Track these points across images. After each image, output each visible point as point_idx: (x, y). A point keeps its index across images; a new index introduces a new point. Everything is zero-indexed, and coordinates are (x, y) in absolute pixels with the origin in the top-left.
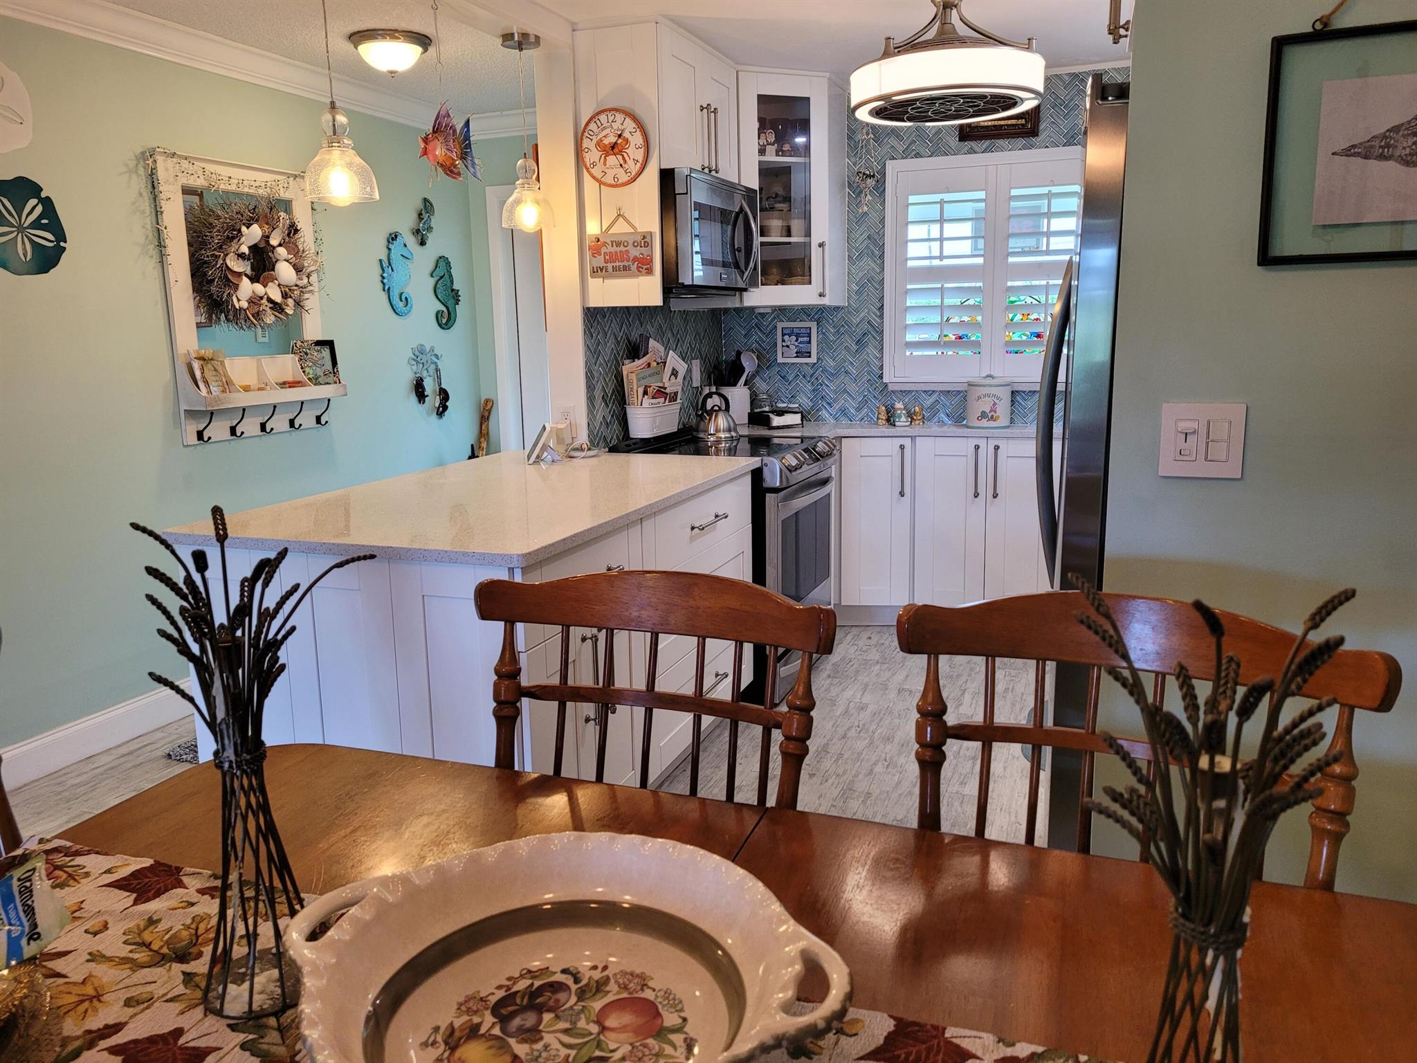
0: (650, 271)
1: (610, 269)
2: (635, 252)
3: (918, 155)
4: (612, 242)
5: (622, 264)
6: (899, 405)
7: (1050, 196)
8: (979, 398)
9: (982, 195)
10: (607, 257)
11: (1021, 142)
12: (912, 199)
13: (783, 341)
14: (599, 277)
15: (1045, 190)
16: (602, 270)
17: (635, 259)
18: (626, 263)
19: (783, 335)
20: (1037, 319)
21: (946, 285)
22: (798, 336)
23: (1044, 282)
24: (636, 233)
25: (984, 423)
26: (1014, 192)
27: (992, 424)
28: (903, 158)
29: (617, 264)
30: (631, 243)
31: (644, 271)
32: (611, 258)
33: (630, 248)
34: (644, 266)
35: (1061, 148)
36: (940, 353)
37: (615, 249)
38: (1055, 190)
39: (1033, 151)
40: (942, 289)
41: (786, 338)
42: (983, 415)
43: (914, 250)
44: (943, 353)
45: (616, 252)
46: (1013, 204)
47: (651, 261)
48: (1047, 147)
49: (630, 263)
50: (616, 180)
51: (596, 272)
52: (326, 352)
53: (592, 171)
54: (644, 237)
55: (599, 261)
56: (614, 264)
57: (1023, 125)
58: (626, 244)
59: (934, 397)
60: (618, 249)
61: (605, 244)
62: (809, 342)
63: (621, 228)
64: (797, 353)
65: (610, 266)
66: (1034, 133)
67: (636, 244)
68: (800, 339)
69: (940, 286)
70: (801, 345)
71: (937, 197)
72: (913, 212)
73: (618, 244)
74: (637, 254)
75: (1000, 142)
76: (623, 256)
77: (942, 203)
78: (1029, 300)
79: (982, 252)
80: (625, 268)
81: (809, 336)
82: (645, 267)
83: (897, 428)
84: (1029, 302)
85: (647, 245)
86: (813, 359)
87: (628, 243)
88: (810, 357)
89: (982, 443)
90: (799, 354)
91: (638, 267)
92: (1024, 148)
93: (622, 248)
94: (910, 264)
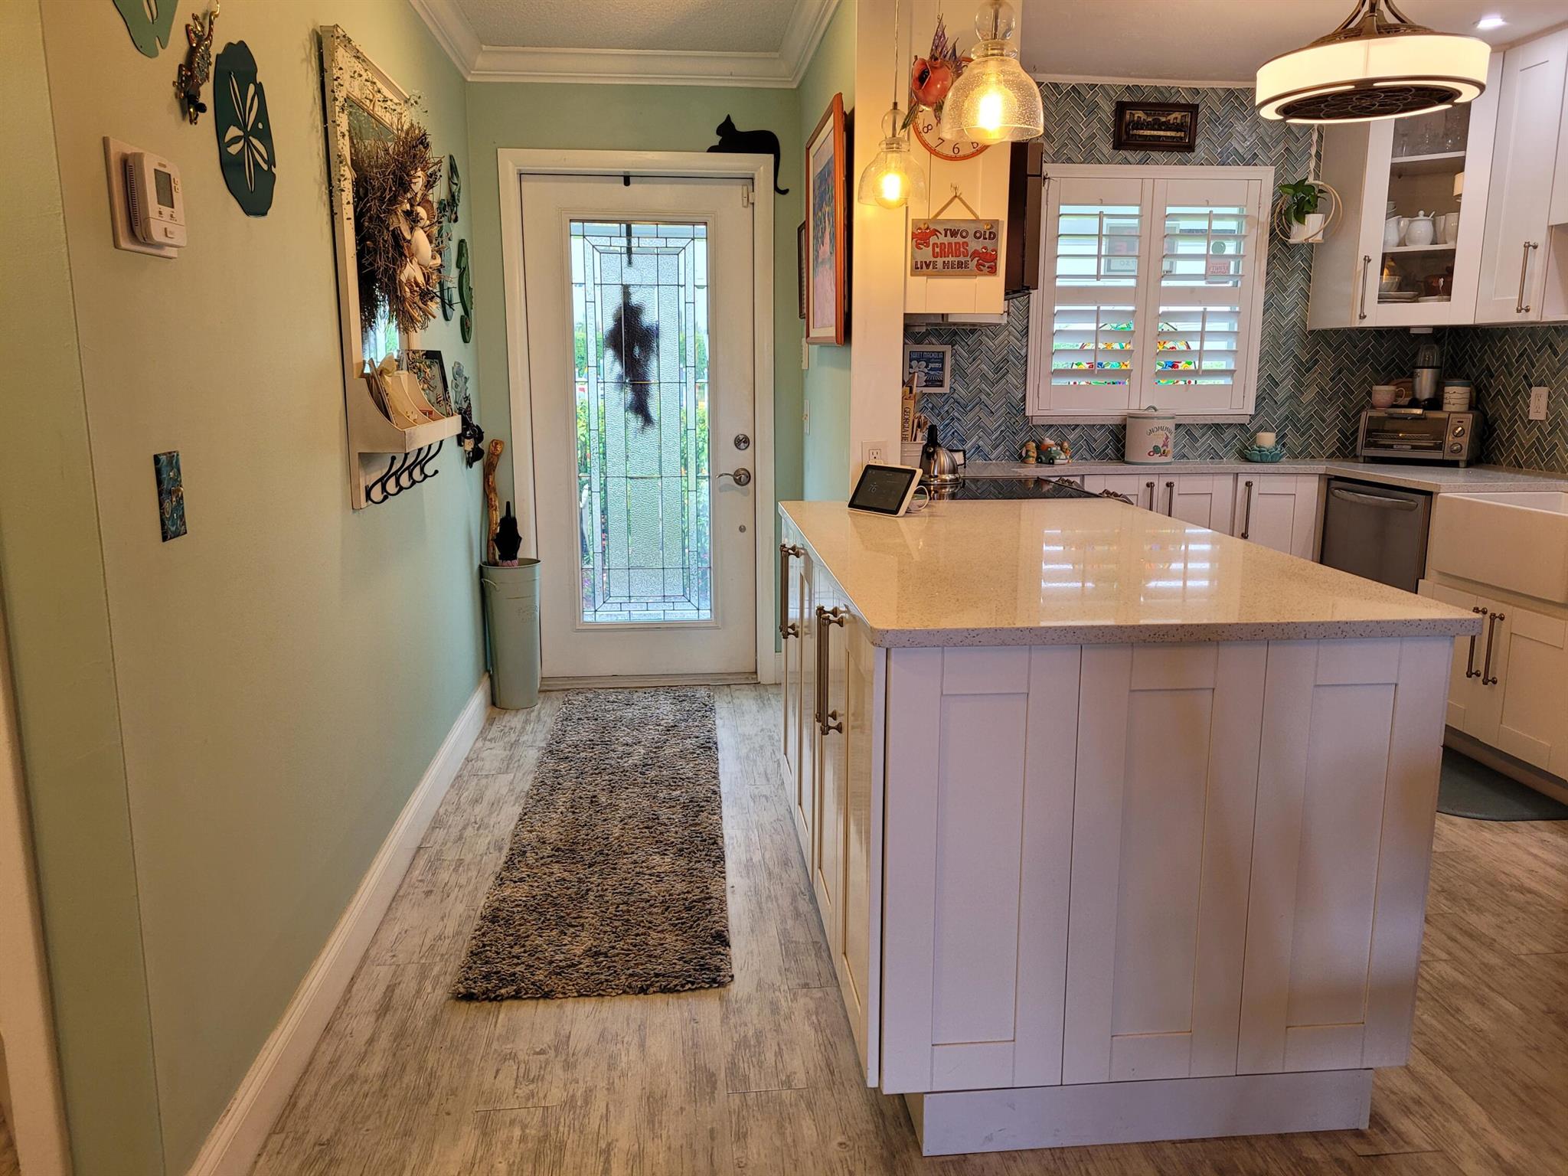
0: (993, 271)
1: (940, 265)
2: (975, 245)
3: (1070, 160)
4: (946, 231)
5: (956, 259)
6: (1049, 442)
7: (1210, 217)
8: (1151, 431)
9: (1135, 210)
10: (937, 250)
11: (1177, 156)
12: (1063, 209)
13: (911, 367)
14: (924, 275)
15: (1206, 210)
16: (928, 266)
17: (975, 253)
18: (962, 259)
19: (911, 361)
20: (1173, 348)
21: (1102, 308)
22: (928, 361)
23: (1200, 309)
24: (977, 221)
25: (1157, 458)
26: (1170, 210)
27: (1164, 459)
28: (1053, 162)
29: (950, 259)
30: (971, 233)
31: (986, 269)
32: (943, 251)
33: (970, 239)
34: (986, 263)
35: (1215, 167)
36: (1072, 383)
37: (949, 239)
38: (1217, 210)
39: (1188, 167)
40: (1098, 312)
41: (915, 363)
42: (1156, 450)
43: (1063, 267)
44: (1075, 383)
45: (950, 244)
46: (1168, 223)
47: (994, 259)
48: (1202, 164)
49: (968, 259)
50: (956, 151)
51: (919, 268)
52: (436, 369)
53: (926, 137)
54: (992, 227)
55: (926, 254)
56: (946, 259)
57: (1181, 138)
58: (964, 234)
59: (1077, 431)
60: (953, 240)
61: (935, 232)
62: (942, 369)
63: (956, 213)
64: (926, 381)
65: (940, 261)
66: (1190, 148)
67: (978, 235)
68: (931, 365)
69: (1095, 308)
70: (932, 373)
71: (1096, 210)
72: (1065, 225)
73: (954, 234)
74: (979, 247)
75: (1154, 155)
76: (955, 250)
77: (1101, 215)
78: (1166, 328)
79: (1135, 274)
80: (960, 265)
81: (942, 361)
82: (987, 265)
83: (1056, 468)
84: (1165, 330)
85: (993, 236)
86: (946, 389)
87: (967, 233)
88: (941, 386)
89: (1154, 479)
90: (930, 383)
91: (978, 265)
92: (1181, 163)
93: (959, 239)
94: (1059, 283)
